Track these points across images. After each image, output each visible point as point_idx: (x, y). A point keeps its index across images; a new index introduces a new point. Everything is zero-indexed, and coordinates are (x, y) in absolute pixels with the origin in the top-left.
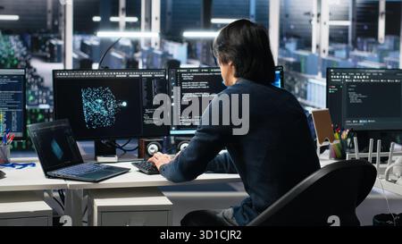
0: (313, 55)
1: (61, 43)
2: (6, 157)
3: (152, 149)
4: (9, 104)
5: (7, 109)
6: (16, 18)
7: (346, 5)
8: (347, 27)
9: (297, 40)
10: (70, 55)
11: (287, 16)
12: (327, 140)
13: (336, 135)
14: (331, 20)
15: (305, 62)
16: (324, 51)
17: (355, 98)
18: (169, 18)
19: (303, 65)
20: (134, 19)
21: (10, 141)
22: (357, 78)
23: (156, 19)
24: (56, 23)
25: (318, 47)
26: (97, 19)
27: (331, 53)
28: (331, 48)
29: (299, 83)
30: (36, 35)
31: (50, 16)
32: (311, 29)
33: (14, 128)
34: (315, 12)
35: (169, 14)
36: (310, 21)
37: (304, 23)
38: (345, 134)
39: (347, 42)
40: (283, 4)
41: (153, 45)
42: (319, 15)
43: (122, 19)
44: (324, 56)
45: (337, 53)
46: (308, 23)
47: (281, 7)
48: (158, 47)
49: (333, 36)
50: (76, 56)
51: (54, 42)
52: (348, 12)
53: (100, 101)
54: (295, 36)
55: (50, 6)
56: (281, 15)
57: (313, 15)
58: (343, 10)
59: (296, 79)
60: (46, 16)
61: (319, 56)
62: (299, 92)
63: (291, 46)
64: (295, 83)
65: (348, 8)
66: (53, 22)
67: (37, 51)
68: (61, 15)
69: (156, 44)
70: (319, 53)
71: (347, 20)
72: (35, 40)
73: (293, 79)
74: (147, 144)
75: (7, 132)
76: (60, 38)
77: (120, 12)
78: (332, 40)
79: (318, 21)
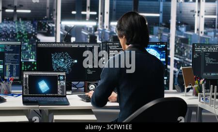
0: (195, 34)
1: (54, 25)
2: (9, 90)
3: (92, 87)
4: (12, 61)
5: (10, 64)
6: (29, 11)
7: (215, 7)
8: (215, 18)
9: (186, 26)
10: (59, 33)
11: (181, 12)
12: (190, 85)
13: (197, 82)
14: (205, 15)
15: (191, 39)
16: (202, 32)
17: (209, 61)
18: (114, 13)
19: (189, 40)
20: (95, 13)
21: (12, 81)
22: (210, 49)
23: (107, 13)
24: (51, 15)
25: (198, 30)
26: (74, 12)
27: (205, 33)
28: (205, 31)
29: (187, 50)
30: (41, 21)
31: (48, 11)
32: (194, 20)
33: (14, 74)
34: (197, 10)
35: (114, 10)
36: (194, 15)
37: (191, 16)
38: (202, 81)
39: (214, 28)
40: (178, 6)
41: (105, 28)
42: (199, 12)
43: (88, 13)
44: (201, 35)
45: (209, 34)
46: (192, 16)
47: (177, 7)
48: (107, 29)
49: (207, 24)
50: (62, 33)
51: (50, 25)
52: (215, 10)
53: (63, 60)
54: (185, 24)
55: (48, 5)
56: (177, 12)
57: (196, 12)
58: (213, 9)
59: (185, 48)
60: (46, 11)
61: (199, 35)
62: (187, 55)
63: (183, 29)
64: (185, 50)
65: (216, 8)
66: (50, 14)
67: (41, 30)
68: (54, 10)
69: (107, 27)
70: (199, 33)
71: (215, 15)
72: (39, 24)
73: (184, 48)
74: (89, 84)
75: (10, 76)
76: (53, 23)
77: (87, 9)
78: (206, 26)
79: (198, 15)
